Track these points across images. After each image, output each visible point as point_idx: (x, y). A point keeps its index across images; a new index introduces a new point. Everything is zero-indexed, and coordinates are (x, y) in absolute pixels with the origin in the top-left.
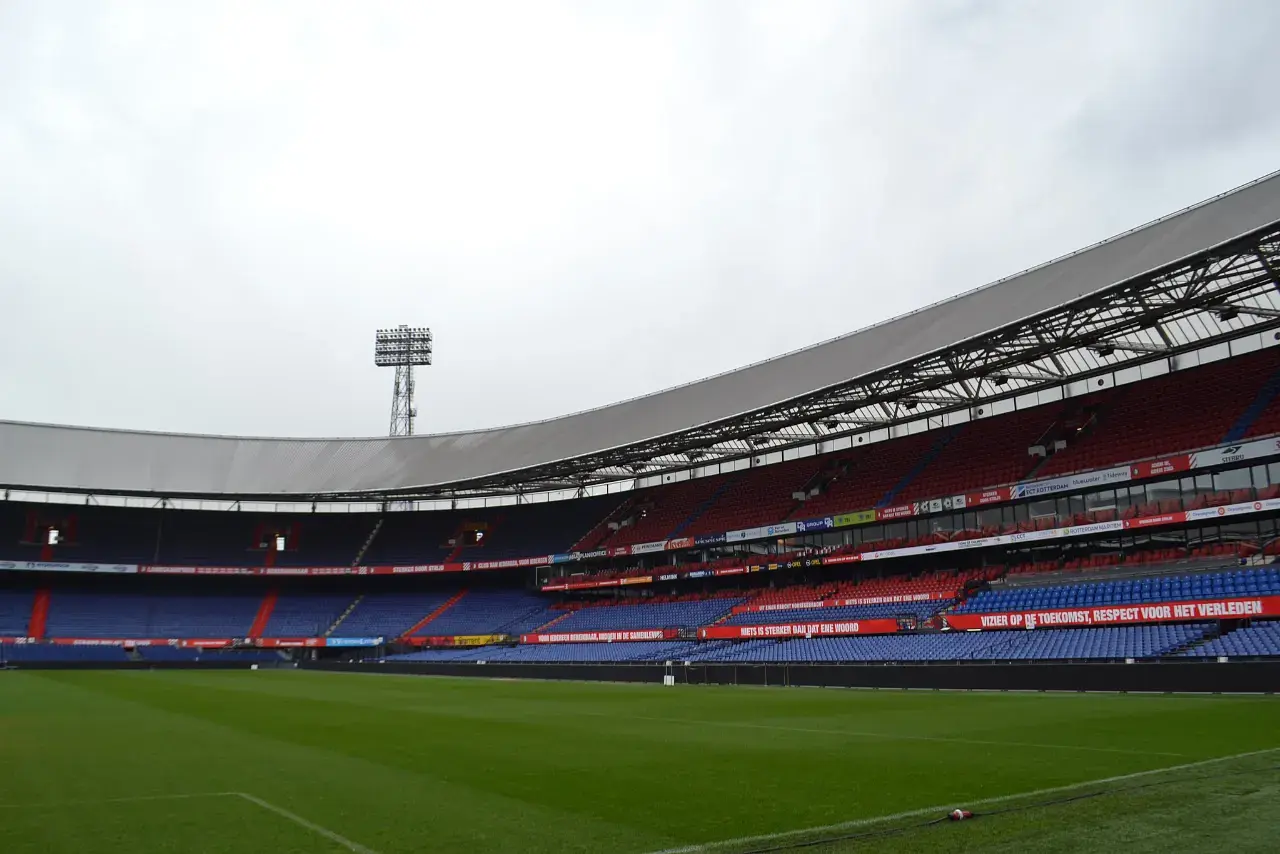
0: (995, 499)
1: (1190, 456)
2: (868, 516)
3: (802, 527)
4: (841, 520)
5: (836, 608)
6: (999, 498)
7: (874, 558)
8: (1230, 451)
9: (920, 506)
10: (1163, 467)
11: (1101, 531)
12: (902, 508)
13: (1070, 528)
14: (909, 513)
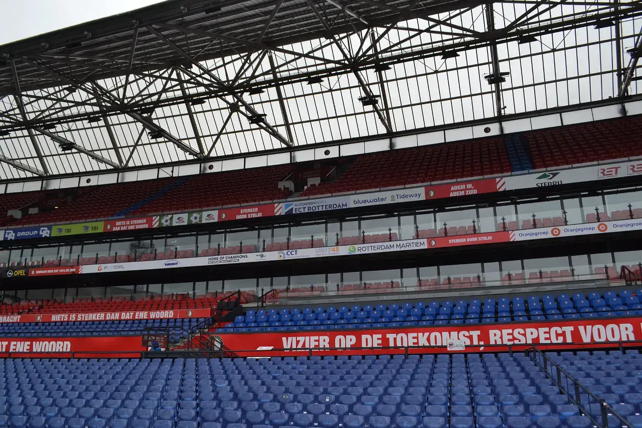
0: (254, 216)
1: (498, 180)
2: (96, 228)
3: (11, 236)
4: (60, 230)
5: (37, 324)
6: (260, 215)
7: (97, 271)
8: (544, 176)
9: (160, 220)
10: (466, 189)
11: (398, 249)
12: (140, 221)
13: (356, 246)
14: (146, 226)
